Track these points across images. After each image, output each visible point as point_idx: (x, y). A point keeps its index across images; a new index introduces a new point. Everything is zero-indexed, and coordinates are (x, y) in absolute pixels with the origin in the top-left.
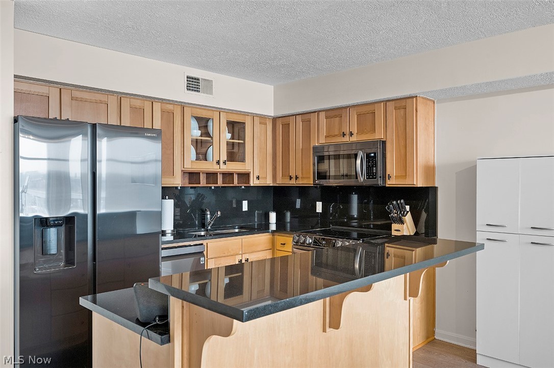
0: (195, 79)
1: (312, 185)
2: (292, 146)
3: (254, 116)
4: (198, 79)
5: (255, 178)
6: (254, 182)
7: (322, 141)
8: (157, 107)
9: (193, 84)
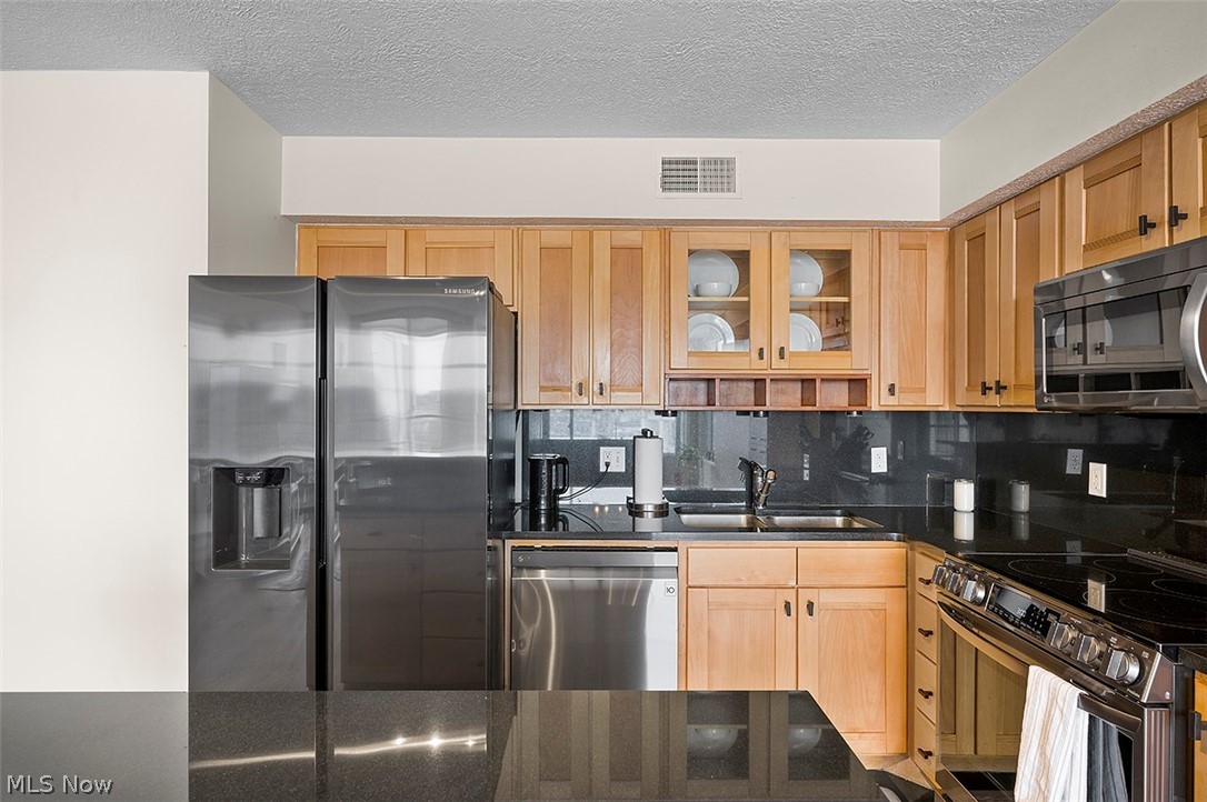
0: (685, 162)
1: (1035, 410)
2: (992, 295)
3: (878, 229)
4: (695, 163)
5: (884, 391)
6: (878, 400)
7: (1074, 265)
8: (603, 240)
9: (678, 175)
